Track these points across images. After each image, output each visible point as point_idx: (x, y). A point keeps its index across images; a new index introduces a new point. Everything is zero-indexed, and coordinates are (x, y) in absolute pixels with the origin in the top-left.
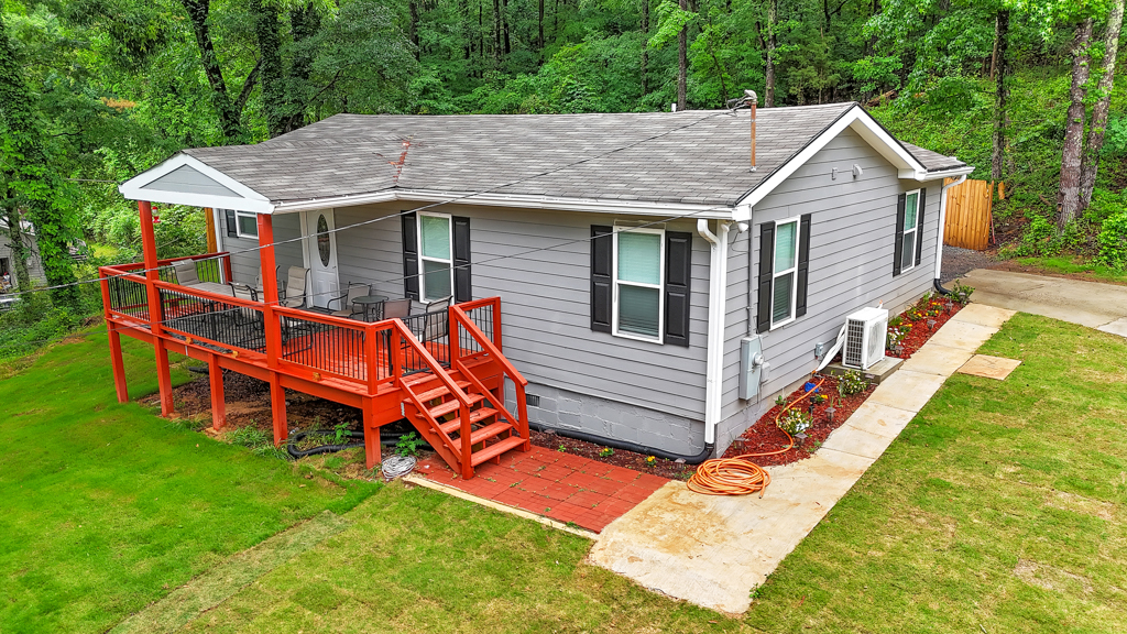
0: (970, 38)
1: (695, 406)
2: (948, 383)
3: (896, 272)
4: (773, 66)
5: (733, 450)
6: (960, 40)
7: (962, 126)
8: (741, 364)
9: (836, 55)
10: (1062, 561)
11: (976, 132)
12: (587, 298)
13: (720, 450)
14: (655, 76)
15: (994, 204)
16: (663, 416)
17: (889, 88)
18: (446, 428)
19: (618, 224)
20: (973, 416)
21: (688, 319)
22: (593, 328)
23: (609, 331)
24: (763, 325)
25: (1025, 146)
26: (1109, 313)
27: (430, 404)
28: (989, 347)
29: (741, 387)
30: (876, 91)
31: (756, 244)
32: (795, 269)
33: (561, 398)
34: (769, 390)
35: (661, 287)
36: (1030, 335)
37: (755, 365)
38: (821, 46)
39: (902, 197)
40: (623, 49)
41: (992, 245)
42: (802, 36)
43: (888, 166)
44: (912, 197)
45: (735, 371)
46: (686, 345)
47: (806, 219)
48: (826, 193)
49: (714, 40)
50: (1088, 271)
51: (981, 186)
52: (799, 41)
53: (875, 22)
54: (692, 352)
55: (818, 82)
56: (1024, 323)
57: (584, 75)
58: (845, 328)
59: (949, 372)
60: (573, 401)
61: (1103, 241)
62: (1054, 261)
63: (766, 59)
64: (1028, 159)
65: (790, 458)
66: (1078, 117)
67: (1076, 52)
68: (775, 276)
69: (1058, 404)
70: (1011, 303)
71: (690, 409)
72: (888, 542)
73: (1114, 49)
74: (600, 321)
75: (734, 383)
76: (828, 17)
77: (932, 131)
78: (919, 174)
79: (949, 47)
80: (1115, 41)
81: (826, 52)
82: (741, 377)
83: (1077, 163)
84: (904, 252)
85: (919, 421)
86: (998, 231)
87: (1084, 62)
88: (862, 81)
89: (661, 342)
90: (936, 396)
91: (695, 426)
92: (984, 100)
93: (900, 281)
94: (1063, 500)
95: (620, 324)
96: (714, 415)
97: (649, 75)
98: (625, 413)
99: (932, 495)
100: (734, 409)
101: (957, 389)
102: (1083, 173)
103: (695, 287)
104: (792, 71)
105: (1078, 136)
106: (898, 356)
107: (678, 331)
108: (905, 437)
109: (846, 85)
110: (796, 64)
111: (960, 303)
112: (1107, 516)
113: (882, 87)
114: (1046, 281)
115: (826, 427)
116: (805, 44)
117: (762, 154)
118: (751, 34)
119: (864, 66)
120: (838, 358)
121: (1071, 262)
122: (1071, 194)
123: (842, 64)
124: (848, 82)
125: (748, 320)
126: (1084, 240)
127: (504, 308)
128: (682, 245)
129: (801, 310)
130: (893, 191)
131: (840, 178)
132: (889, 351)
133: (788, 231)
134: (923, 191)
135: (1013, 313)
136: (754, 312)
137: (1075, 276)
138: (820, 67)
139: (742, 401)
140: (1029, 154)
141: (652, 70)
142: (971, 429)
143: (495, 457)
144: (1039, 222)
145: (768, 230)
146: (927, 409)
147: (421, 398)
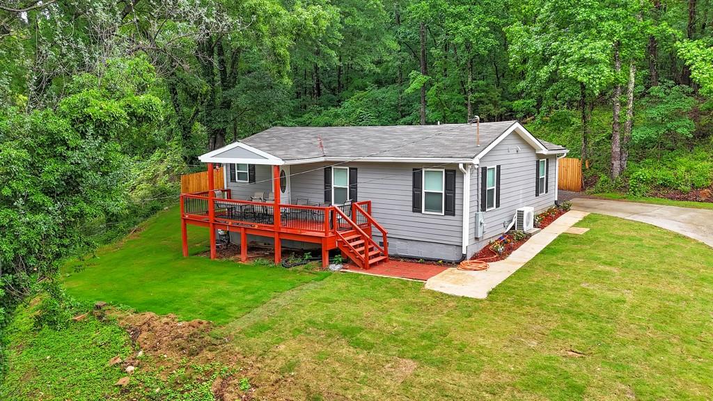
0: (567, 93)
1: (459, 240)
2: (559, 236)
3: (537, 195)
4: (471, 104)
5: (474, 257)
6: (562, 94)
7: (568, 134)
8: (476, 224)
9: (503, 98)
10: (597, 282)
11: (575, 137)
12: (411, 199)
13: (469, 257)
14: (406, 108)
15: (583, 171)
16: (444, 245)
17: (532, 115)
18: (358, 250)
19: (425, 168)
20: (569, 246)
21: (454, 204)
22: (414, 211)
23: (421, 212)
24: (483, 209)
25: (598, 143)
26: (631, 213)
27: (350, 241)
28: (577, 225)
29: (476, 233)
30: (525, 117)
31: (480, 176)
32: (495, 187)
33: (399, 242)
34: (486, 236)
35: (443, 192)
36: (596, 220)
37: (481, 224)
38: (496, 93)
39: (538, 162)
40: (389, 94)
41: (583, 189)
42: (485, 88)
43: (532, 148)
44: (542, 161)
45: (473, 225)
46: (454, 215)
47: (499, 167)
48: (506, 157)
49: (439, 90)
50: (625, 198)
51: (576, 160)
52: (484, 91)
53: (522, 84)
54: (456, 218)
55: (494, 112)
56: (593, 217)
57: (368, 108)
58: (516, 215)
59: (560, 233)
60: (404, 243)
61: (631, 184)
62: (610, 194)
63: (467, 100)
64: (600, 149)
65: (497, 260)
66: (617, 128)
67: (614, 99)
68: (487, 189)
69: (603, 242)
70: (588, 210)
71: (456, 241)
72: (536, 279)
73: (632, 98)
74: (416, 207)
75: (473, 231)
76: (498, 79)
77: (553, 136)
78: (545, 152)
79: (558, 97)
80: (632, 94)
81: (498, 96)
82: (476, 228)
83: (618, 150)
84: (540, 186)
85: (548, 248)
86: (586, 183)
87: (618, 104)
88: (517, 112)
89: (443, 214)
90: (555, 240)
91: (458, 248)
92: (577, 121)
93: (538, 199)
94: (601, 267)
95: (425, 208)
96: (466, 243)
97: (404, 108)
98: (428, 246)
99: (552, 268)
100: (473, 241)
101: (563, 238)
102: (621, 154)
103: (457, 191)
104: (480, 106)
105: (618, 137)
106: (539, 227)
107: (450, 210)
108: (542, 252)
109: (509, 114)
110: (482, 102)
111: (566, 210)
112: (616, 271)
113: (528, 114)
114: (605, 202)
115: (510, 250)
116: (487, 92)
117: (481, 140)
118: (457, 87)
119: (517, 104)
120: (513, 227)
121: (618, 195)
122: (616, 164)
123: (507, 103)
124: (510, 112)
125: (478, 206)
126: (623, 185)
127: (372, 205)
128: (452, 174)
129: (498, 205)
130: (533, 159)
131: (511, 152)
132: (535, 226)
133: (491, 171)
134: (547, 160)
135: (589, 213)
136: (480, 203)
137: (619, 200)
138: (495, 104)
139: (477, 239)
140: (600, 147)
141: (405, 105)
142: (568, 250)
143: (376, 262)
144: (603, 177)
145: (484, 170)
146: (551, 244)
147: (346, 239)
